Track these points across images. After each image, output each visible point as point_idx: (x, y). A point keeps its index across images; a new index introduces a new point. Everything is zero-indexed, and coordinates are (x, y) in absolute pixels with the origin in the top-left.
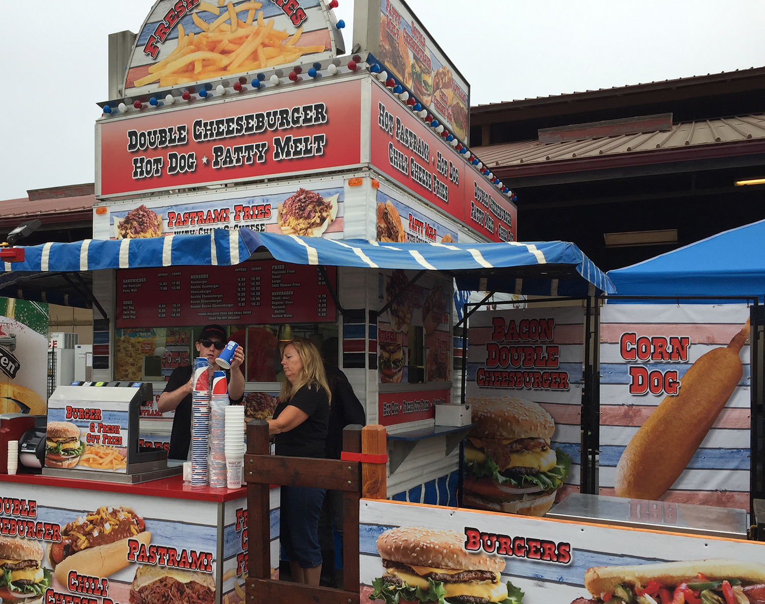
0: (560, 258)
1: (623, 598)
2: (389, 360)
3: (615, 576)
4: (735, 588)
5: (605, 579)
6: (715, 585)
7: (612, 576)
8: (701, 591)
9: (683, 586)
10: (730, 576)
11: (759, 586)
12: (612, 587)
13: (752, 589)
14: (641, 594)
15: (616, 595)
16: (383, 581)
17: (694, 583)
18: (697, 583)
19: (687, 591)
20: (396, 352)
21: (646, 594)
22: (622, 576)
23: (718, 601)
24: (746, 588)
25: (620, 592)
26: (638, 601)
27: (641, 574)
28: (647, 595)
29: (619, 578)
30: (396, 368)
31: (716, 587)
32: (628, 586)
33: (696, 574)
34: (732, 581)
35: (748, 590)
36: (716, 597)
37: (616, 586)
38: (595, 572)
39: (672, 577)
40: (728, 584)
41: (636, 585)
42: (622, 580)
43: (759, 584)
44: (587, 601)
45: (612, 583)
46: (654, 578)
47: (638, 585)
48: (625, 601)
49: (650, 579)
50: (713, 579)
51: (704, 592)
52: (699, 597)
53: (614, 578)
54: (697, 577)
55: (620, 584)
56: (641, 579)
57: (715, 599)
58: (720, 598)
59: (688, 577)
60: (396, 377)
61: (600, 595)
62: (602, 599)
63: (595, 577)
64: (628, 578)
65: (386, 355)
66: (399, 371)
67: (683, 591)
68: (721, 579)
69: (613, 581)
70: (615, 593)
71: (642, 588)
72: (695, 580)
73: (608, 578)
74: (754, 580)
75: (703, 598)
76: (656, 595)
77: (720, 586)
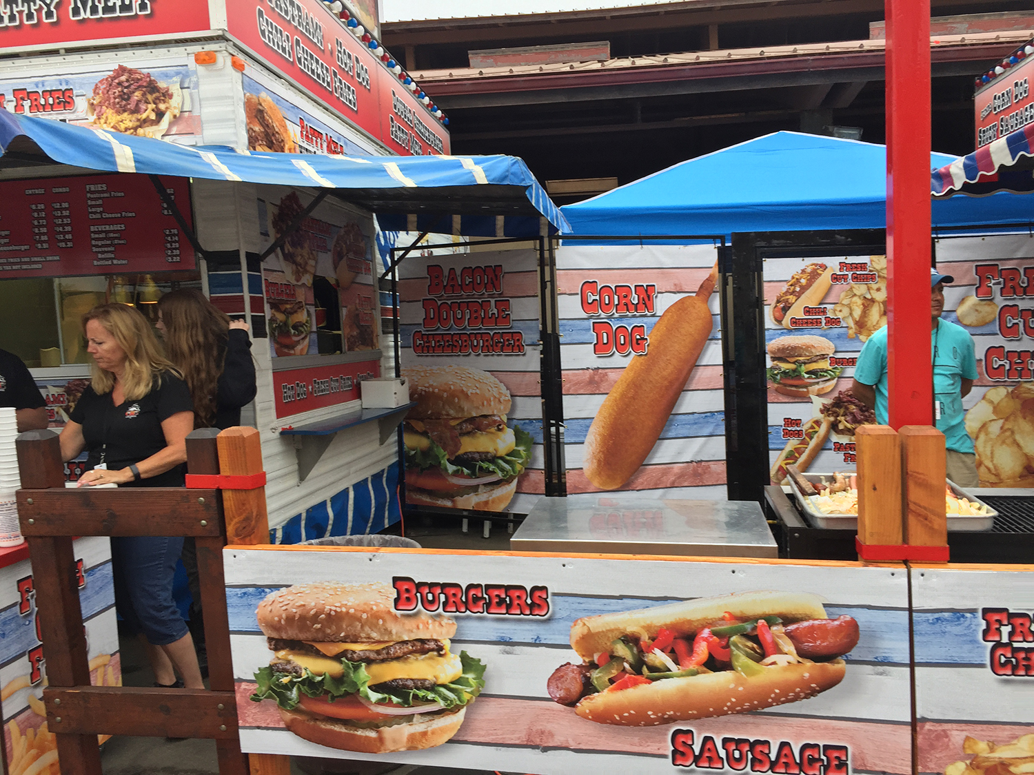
0: (505, 177)
1: (625, 658)
2: (286, 324)
3: (613, 627)
4: (774, 628)
5: (599, 633)
6: (748, 627)
7: (608, 628)
8: (730, 637)
9: (706, 633)
10: (767, 613)
11: (806, 624)
12: (608, 644)
13: (797, 629)
14: (650, 650)
15: (616, 654)
16: (271, 670)
17: (720, 628)
18: (724, 627)
19: (711, 640)
20: (296, 312)
21: (656, 649)
22: (621, 627)
23: (753, 649)
24: (789, 628)
25: (622, 650)
26: (646, 659)
27: (648, 622)
28: (657, 651)
29: (617, 629)
30: (299, 335)
31: (749, 630)
32: (631, 640)
33: (721, 615)
34: (770, 620)
35: (792, 631)
36: (750, 644)
37: (614, 642)
38: (584, 624)
39: (690, 622)
40: (766, 624)
41: (642, 638)
42: (622, 633)
43: (806, 620)
44: (575, 667)
45: (609, 637)
46: (666, 625)
47: (645, 637)
48: (627, 662)
49: (661, 627)
50: (744, 619)
51: (734, 638)
52: (727, 646)
53: (611, 631)
54: (723, 619)
55: (619, 639)
56: (648, 628)
57: (747, 646)
58: (755, 646)
59: (711, 619)
60: (299, 348)
61: (593, 657)
62: (596, 662)
63: (585, 631)
64: (631, 629)
65: (280, 317)
66: (303, 339)
67: (705, 639)
68: (756, 619)
69: (610, 635)
70: (613, 652)
71: (650, 641)
72: (721, 622)
73: (603, 632)
74: (800, 616)
75: (733, 648)
76: (669, 649)
77: (755, 628)
